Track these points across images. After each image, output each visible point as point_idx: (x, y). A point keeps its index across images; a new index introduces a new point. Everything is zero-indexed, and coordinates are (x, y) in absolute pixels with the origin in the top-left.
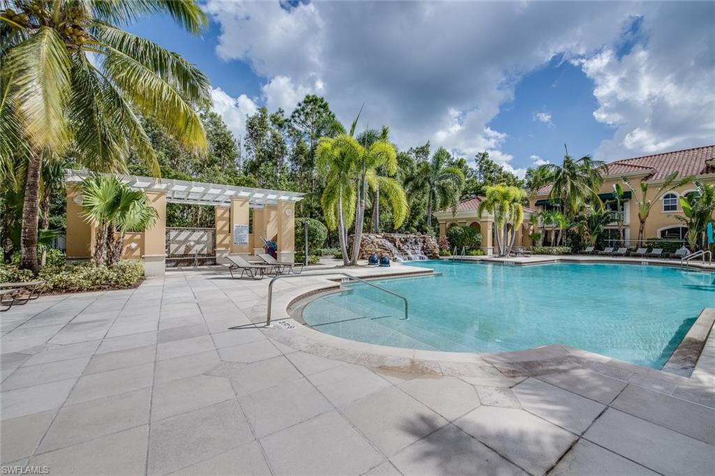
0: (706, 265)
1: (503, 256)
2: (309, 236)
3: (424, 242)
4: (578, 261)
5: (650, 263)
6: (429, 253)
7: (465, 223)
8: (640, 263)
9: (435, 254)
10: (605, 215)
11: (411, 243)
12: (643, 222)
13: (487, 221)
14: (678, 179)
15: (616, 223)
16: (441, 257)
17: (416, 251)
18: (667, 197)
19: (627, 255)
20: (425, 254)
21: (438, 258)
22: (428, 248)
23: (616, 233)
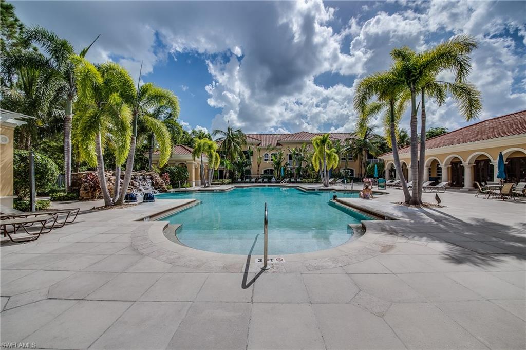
0: (288, 185)
1: (208, 186)
2: (36, 174)
3: (152, 179)
4: (243, 187)
5: (269, 186)
6: (159, 188)
7: (174, 163)
8: (264, 186)
9: (164, 188)
10: (246, 162)
11: (140, 180)
12: (259, 166)
13: (192, 163)
14: (271, 147)
15: (248, 167)
16: (168, 191)
17: (148, 187)
18: (265, 155)
19: (256, 182)
20: (155, 189)
21: (166, 191)
22: (158, 183)
23: (248, 172)
